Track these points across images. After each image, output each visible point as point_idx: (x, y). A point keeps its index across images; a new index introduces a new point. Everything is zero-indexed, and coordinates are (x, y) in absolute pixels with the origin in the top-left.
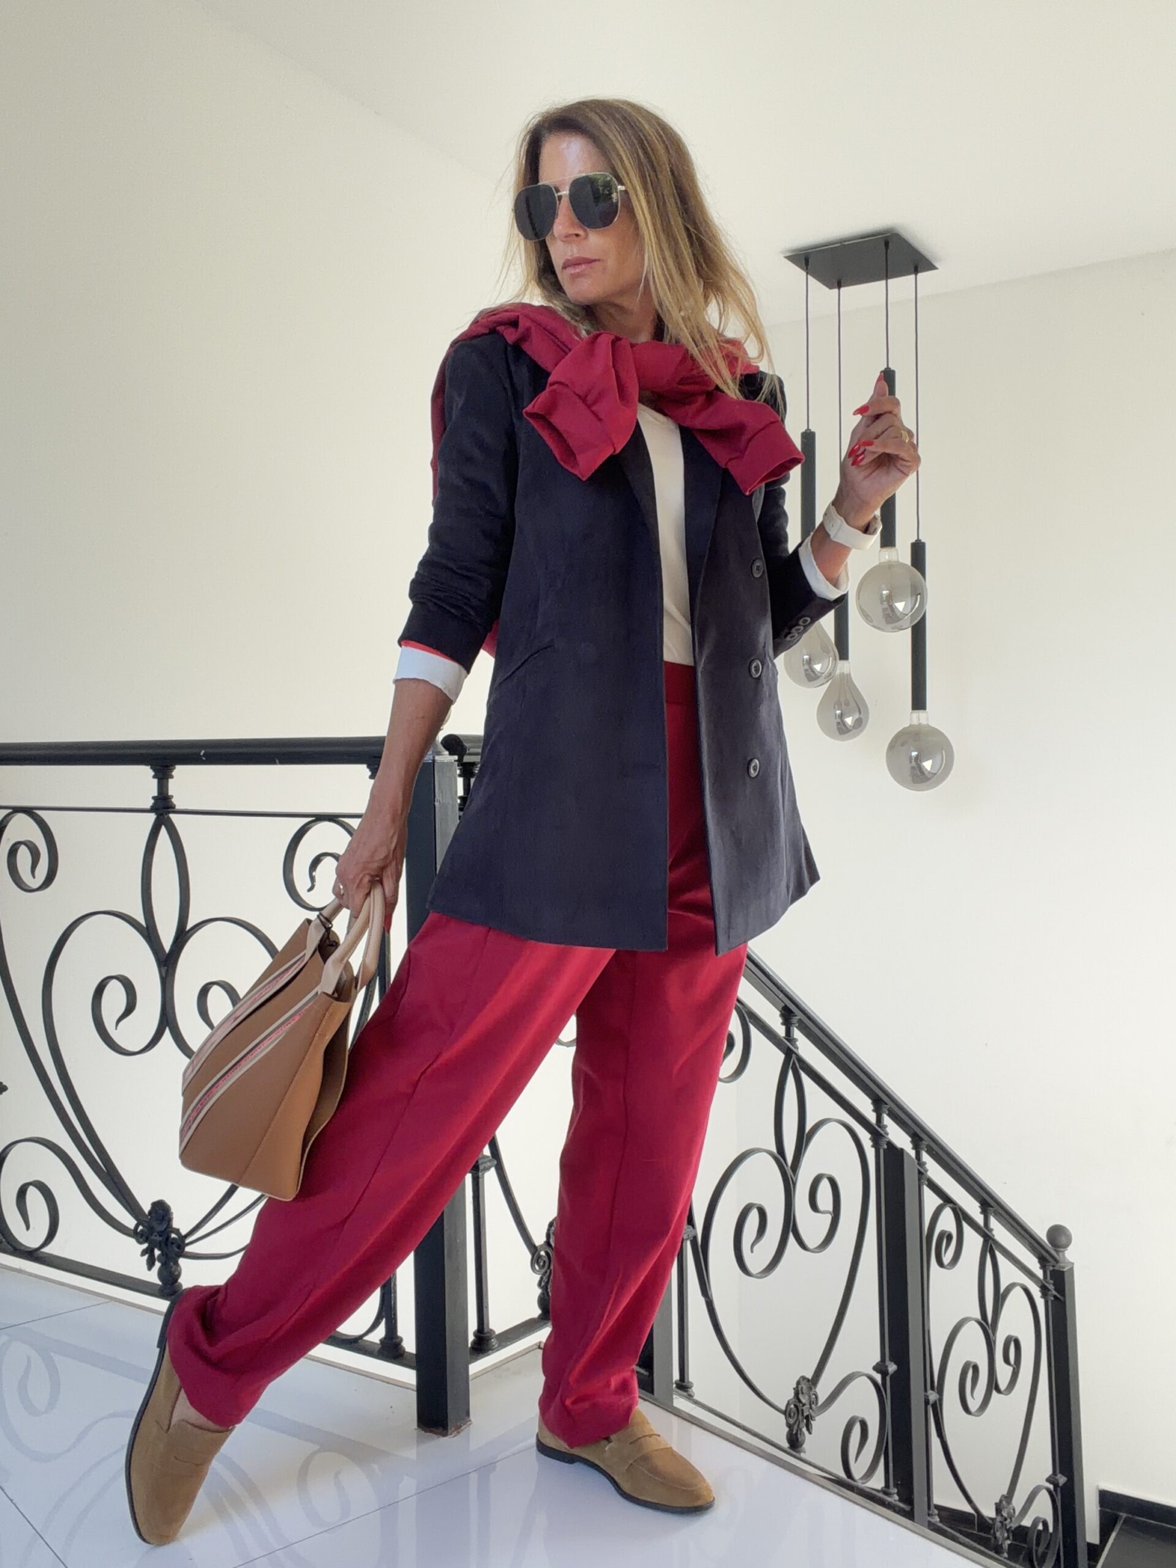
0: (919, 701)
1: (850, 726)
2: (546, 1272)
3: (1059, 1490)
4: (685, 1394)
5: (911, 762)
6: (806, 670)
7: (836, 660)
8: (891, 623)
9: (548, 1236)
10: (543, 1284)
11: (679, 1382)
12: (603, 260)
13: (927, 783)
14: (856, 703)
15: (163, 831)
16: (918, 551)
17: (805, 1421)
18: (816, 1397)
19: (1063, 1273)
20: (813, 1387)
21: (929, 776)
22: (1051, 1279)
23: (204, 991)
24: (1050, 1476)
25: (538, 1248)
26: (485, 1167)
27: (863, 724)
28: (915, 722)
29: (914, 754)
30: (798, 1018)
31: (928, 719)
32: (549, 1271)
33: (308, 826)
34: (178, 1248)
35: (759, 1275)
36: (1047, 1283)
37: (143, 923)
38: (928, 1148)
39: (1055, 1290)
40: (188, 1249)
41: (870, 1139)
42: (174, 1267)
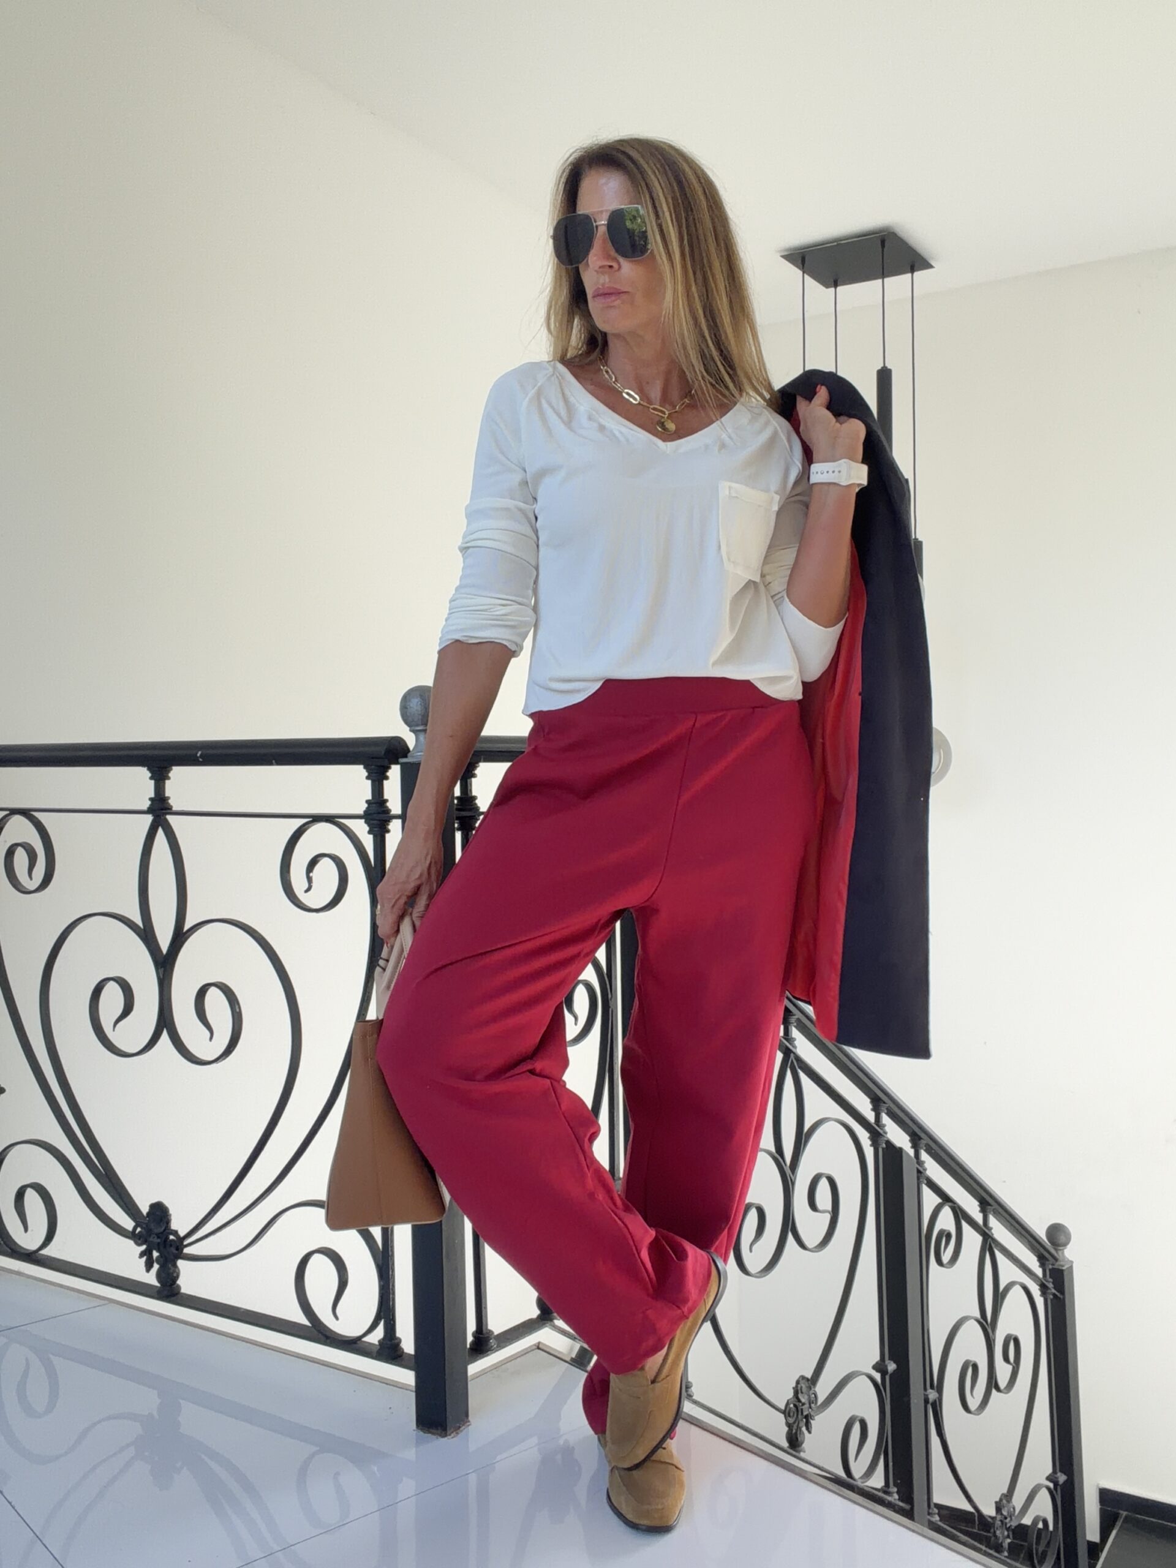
3: (1059, 1488)
12: (631, 292)
15: (160, 834)
17: (804, 1420)
18: (816, 1397)
19: (1063, 1271)
20: (812, 1386)
22: (1050, 1277)
23: (202, 993)
24: (1050, 1475)
30: (796, 1017)
33: (305, 827)
34: (177, 1249)
35: (758, 1275)
36: (1047, 1281)
37: (141, 924)
38: (928, 1146)
39: (1055, 1288)
40: (186, 1251)
41: (869, 1138)
42: (172, 1269)
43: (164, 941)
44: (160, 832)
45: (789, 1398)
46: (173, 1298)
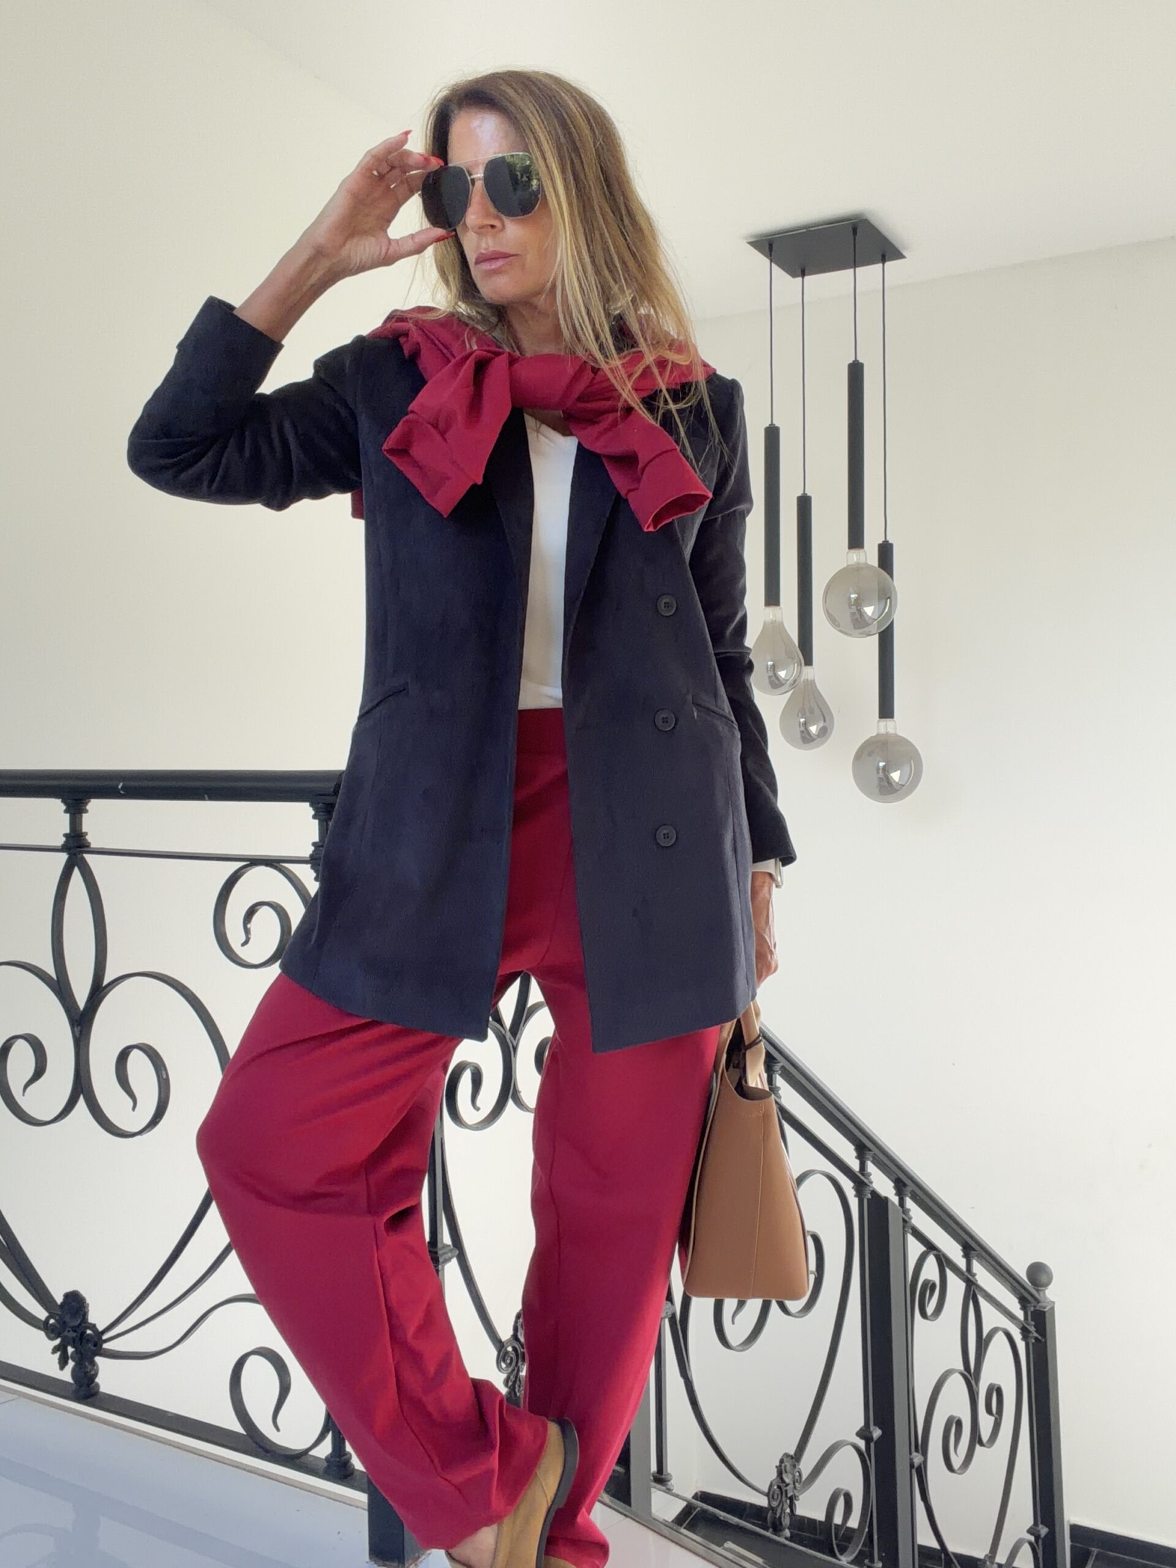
0: (886, 710)
1: (814, 735)
2: (513, 1370)
3: (1040, 1542)
4: (664, 1488)
5: (878, 773)
6: (770, 677)
7: (801, 665)
8: (859, 628)
9: (516, 1329)
10: (510, 1384)
11: (656, 1475)
12: (520, 255)
13: (895, 795)
14: (821, 711)
15: (76, 874)
16: (885, 552)
17: (788, 1501)
18: (800, 1475)
19: (1044, 1313)
20: (796, 1464)
21: (897, 788)
22: (1032, 1320)
23: (123, 1057)
24: (1031, 1528)
25: (505, 1344)
26: (445, 1259)
27: (828, 733)
28: (882, 731)
29: (882, 764)
30: (780, 1065)
31: (896, 729)
32: (516, 1369)
33: (242, 871)
34: (95, 1345)
35: (740, 1348)
36: (1028, 1324)
37: (54, 976)
38: (913, 1193)
39: (1037, 1332)
40: (106, 1346)
41: (853, 1188)
42: (89, 1367)
43: (81, 995)
44: (76, 872)
45: (772, 1480)
46: (89, 1400)
